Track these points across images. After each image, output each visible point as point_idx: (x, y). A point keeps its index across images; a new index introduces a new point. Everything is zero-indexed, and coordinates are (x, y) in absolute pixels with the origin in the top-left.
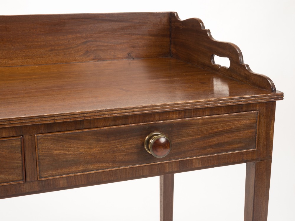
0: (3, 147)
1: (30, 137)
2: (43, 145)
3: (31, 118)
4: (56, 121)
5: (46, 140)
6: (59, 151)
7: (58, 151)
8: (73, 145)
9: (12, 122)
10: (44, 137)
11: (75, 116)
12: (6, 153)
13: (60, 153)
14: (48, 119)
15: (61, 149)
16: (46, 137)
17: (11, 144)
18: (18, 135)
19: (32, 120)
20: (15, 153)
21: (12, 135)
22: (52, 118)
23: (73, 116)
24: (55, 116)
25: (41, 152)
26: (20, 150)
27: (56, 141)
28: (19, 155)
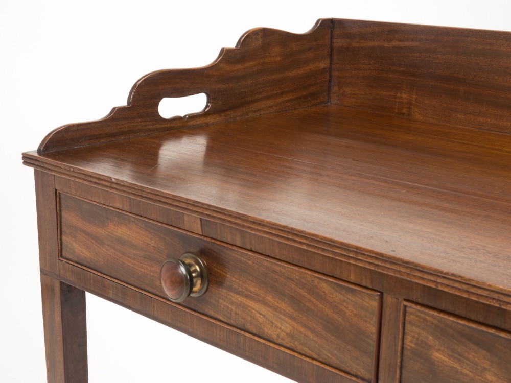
0: (348, 300)
1: (395, 300)
2: (414, 328)
3: (393, 261)
4: (440, 288)
5: (422, 320)
6: (444, 356)
7: (441, 356)
8: (474, 357)
9: (361, 257)
10: (419, 314)
11: (480, 292)
12: (352, 314)
13: (446, 361)
14: (425, 276)
15: (448, 354)
16: (423, 315)
17: (361, 300)
18: (375, 288)
19: (396, 266)
20: (366, 321)
21: (364, 284)
22: (432, 278)
23: (475, 289)
24: (439, 276)
25: (409, 342)
26: (375, 319)
27: (440, 331)
28: (373, 330)
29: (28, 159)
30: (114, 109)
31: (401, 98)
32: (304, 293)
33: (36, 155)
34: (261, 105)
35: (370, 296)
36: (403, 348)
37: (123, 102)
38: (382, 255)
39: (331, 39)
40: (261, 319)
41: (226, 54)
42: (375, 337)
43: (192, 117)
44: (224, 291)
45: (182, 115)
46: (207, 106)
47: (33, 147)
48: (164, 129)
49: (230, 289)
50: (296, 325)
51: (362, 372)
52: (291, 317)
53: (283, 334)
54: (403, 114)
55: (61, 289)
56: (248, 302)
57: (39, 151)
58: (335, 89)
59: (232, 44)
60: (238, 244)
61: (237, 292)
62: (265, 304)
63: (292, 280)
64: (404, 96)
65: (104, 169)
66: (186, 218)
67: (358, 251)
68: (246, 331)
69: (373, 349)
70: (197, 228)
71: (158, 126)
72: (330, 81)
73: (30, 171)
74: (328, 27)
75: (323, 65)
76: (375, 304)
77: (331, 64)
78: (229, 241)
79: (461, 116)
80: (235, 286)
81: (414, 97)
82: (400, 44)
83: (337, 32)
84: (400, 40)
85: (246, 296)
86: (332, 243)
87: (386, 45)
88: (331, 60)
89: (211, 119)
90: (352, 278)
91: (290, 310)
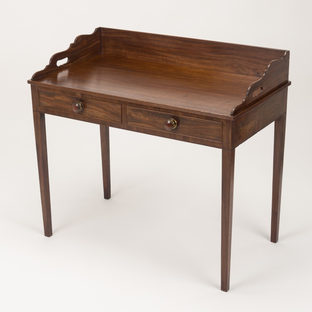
0: (115, 107)
1: (124, 106)
2: (128, 110)
7: (133, 115)
8: (139, 114)
12: (116, 110)
15: (135, 114)
16: (129, 108)
17: (117, 107)
18: (120, 104)
21: (118, 103)
25: (128, 113)
26: (121, 110)
27: (133, 110)
28: (120, 112)
29: (29, 82)
30: (47, 66)
31: (123, 52)
32: (106, 107)
33: (31, 81)
34: (82, 58)
35: (119, 106)
36: (126, 115)
37: (48, 64)
38: (121, 97)
39: (100, 33)
40: (96, 114)
41: (72, 45)
42: (121, 113)
43: (65, 65)
44: (87, 109)
45: (62, 64)
46: (68, 61)
47: (30, 78)
48: (58, 69)
49: (89, 108)
50: (105, 114)
51: (119, 121)
52: (103, 112)
53: (102, 116)
54: (124, 56)
55: (40, 115)
56: (93, 110)
57: (32, 79)
58: (102, 49)
59: (73, 42)
60: (90, 98)
61: (90, 109)
62: (98, 110)
63: (103, 104)
64: (124, 51)
65: (45, 82)
66: (77, 94)
67: (116, 97)
68: (93, 117)
69: (121, 116)
70: (80, 95)
71: (57, 69)
72: (101, 46)
73: (30, 85)
74: (99, 30)
75: (98, 42)
76: (120, 107)
77: (101, 41)
78: (88, 98)
79: (140, 57)
80: (90, 108)
81: (127, 51)
82: (122, 36)
83: (102, 31)
84: (121, 35)
85: (93, 109)
86: (111, 96)
87: (117, 36)
88: (101, 40)
89: (69, 64)
90: (115, 102)
91: (103, 111)
